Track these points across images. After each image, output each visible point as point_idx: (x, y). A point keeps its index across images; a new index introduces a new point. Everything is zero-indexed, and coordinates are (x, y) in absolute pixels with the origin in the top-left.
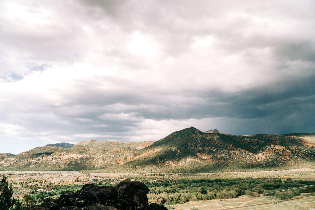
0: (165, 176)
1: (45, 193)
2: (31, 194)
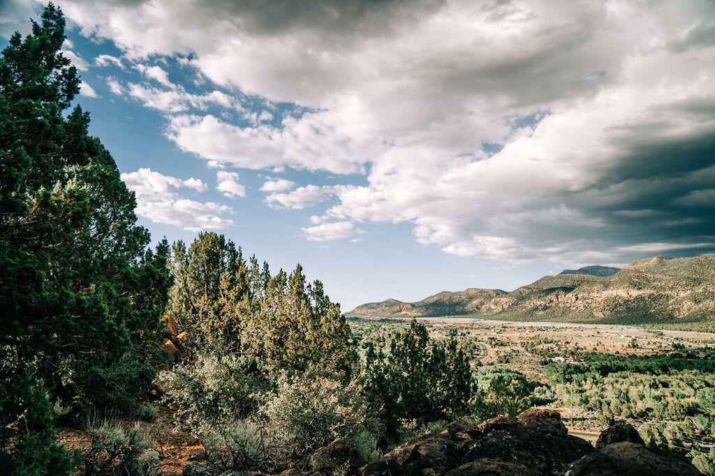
1: (568, 366)
2: (543, 365)
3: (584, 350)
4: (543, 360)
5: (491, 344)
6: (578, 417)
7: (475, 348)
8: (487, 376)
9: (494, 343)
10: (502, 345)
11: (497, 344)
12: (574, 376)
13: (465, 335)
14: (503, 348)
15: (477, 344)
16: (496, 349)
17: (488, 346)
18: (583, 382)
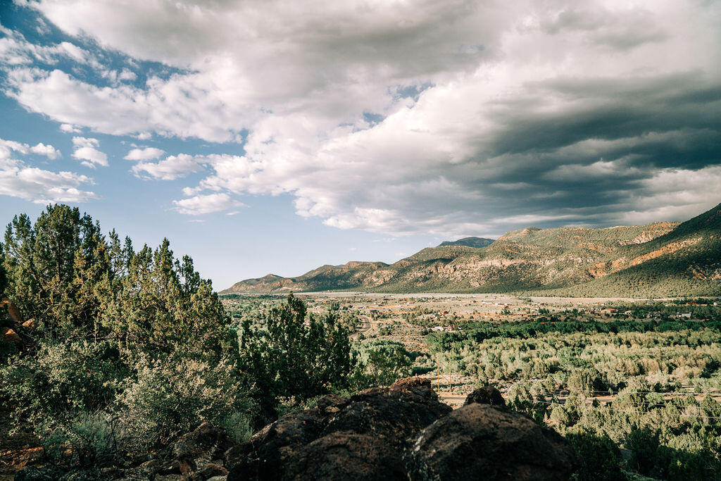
0: (715, 304)
1: (447, 335)
2: (423, 335)
3: (462, 319)
4: (424, 330)
5: (373, 316)
6: (456, 383)
7: (358, 321)
8: (370, 348)
9: (376, 316)
10: (384, 317)
11: (379, 317)
12: (453, 344)
13: (347, 309)
14: (385, 321)
15: (359, 317)
16: (378, 322)
17: (370, 319)
18: (461, 349)
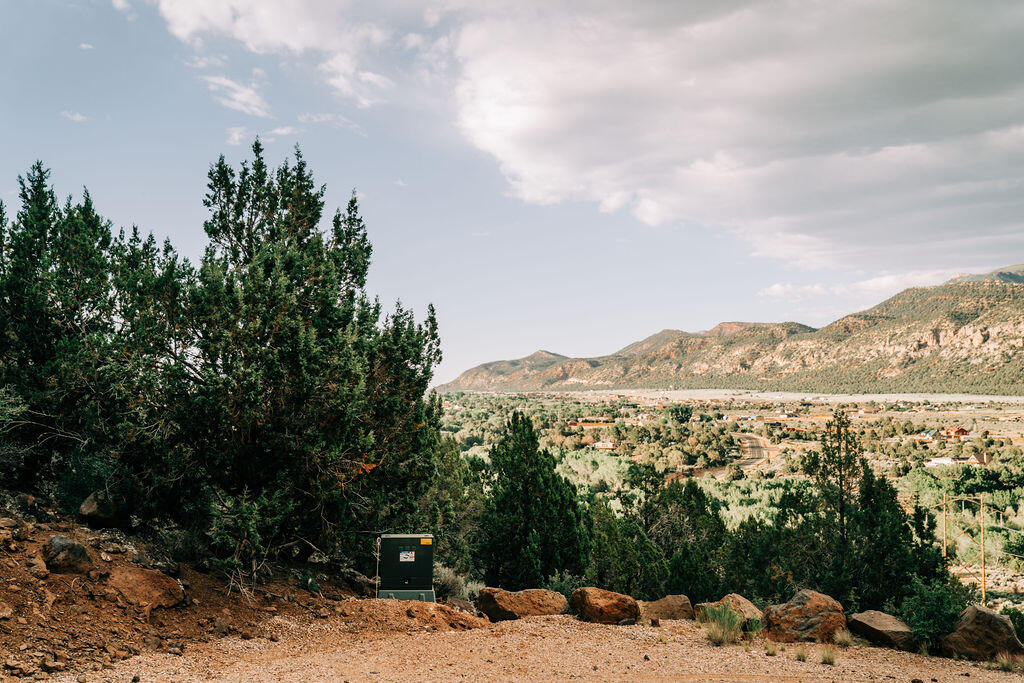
1: (968, 473)
2: (899, 475)
3: (1007, 447)
4: (900, 465)
5: (770, 434)
6: (1000, 590)
7: (731, 442)
8: (754, 496)
9: (777, 432)
10: (799, 437)
11: (785, 436)
12: (984, 497)
13: (709, 419)
14: (799, 445)
15: (736, 436)
16: (784, 445)
17: (764, 440)
18: (1009, 510)
